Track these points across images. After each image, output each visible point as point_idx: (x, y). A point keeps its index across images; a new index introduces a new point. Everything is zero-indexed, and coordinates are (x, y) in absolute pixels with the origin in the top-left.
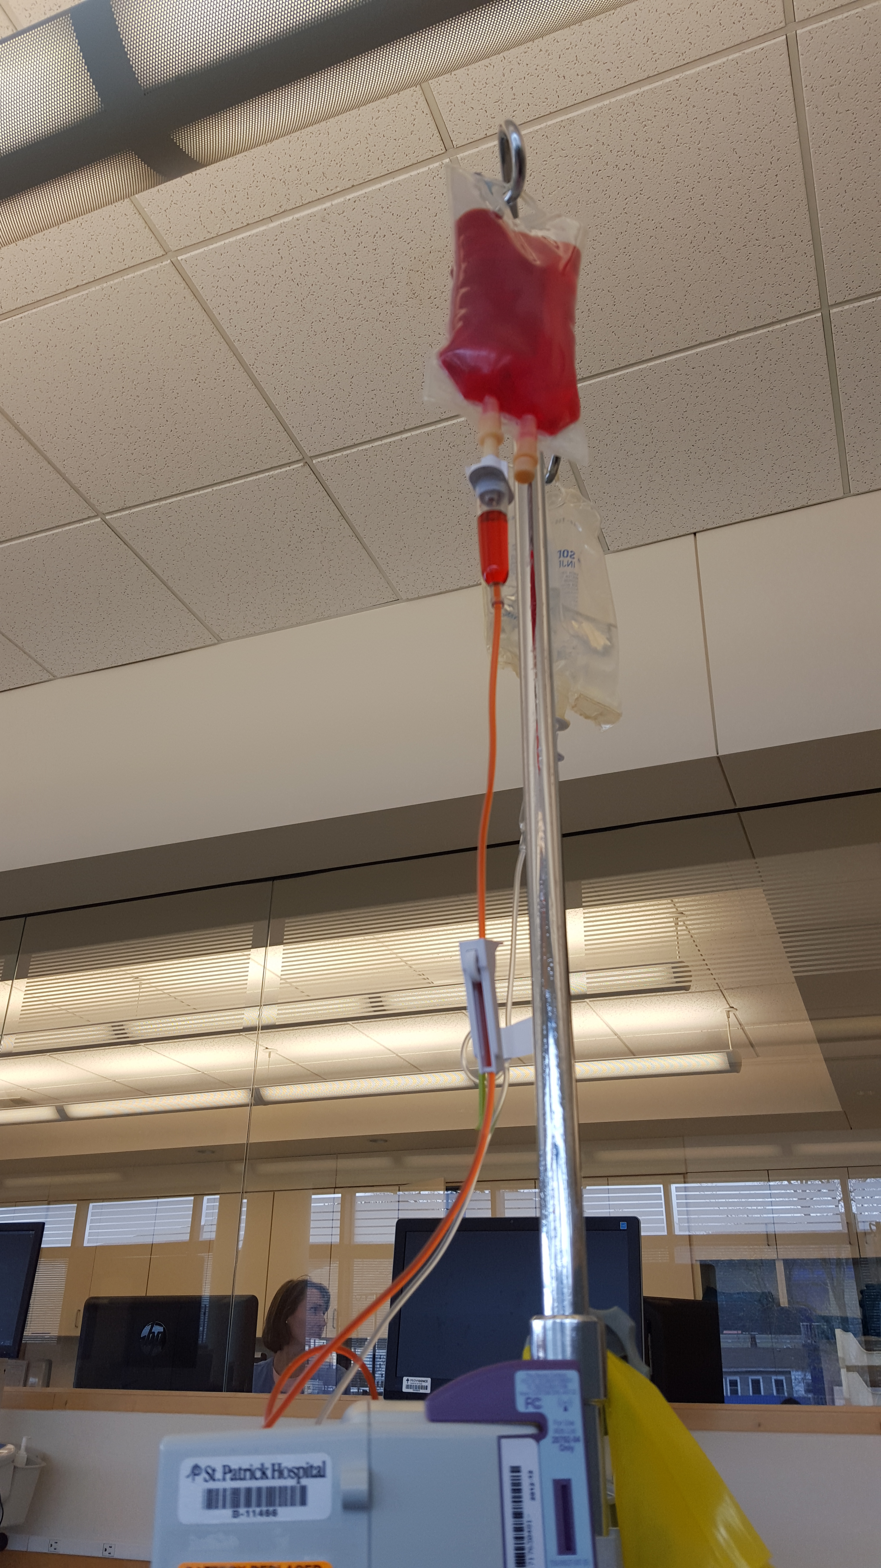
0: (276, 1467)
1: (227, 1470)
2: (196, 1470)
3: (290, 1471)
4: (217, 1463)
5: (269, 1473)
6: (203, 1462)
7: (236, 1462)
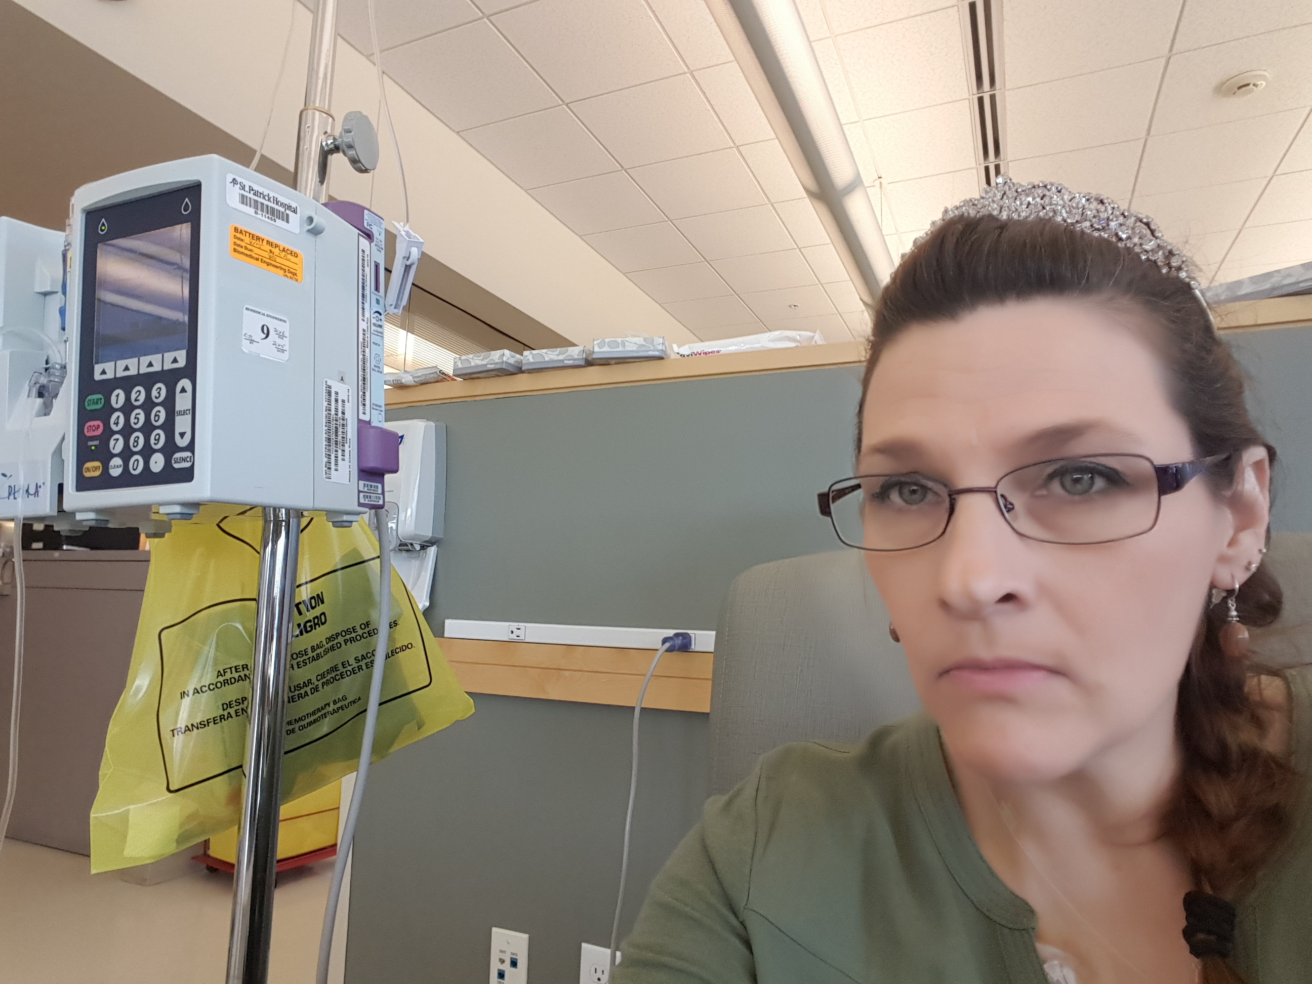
0: (275, 199)
1: (251, 189)
2: (234, 181)
3: (281, 204)
4: (247, 184)
5: (272, 199)
6: (239, 179)
7: (256, 187)
